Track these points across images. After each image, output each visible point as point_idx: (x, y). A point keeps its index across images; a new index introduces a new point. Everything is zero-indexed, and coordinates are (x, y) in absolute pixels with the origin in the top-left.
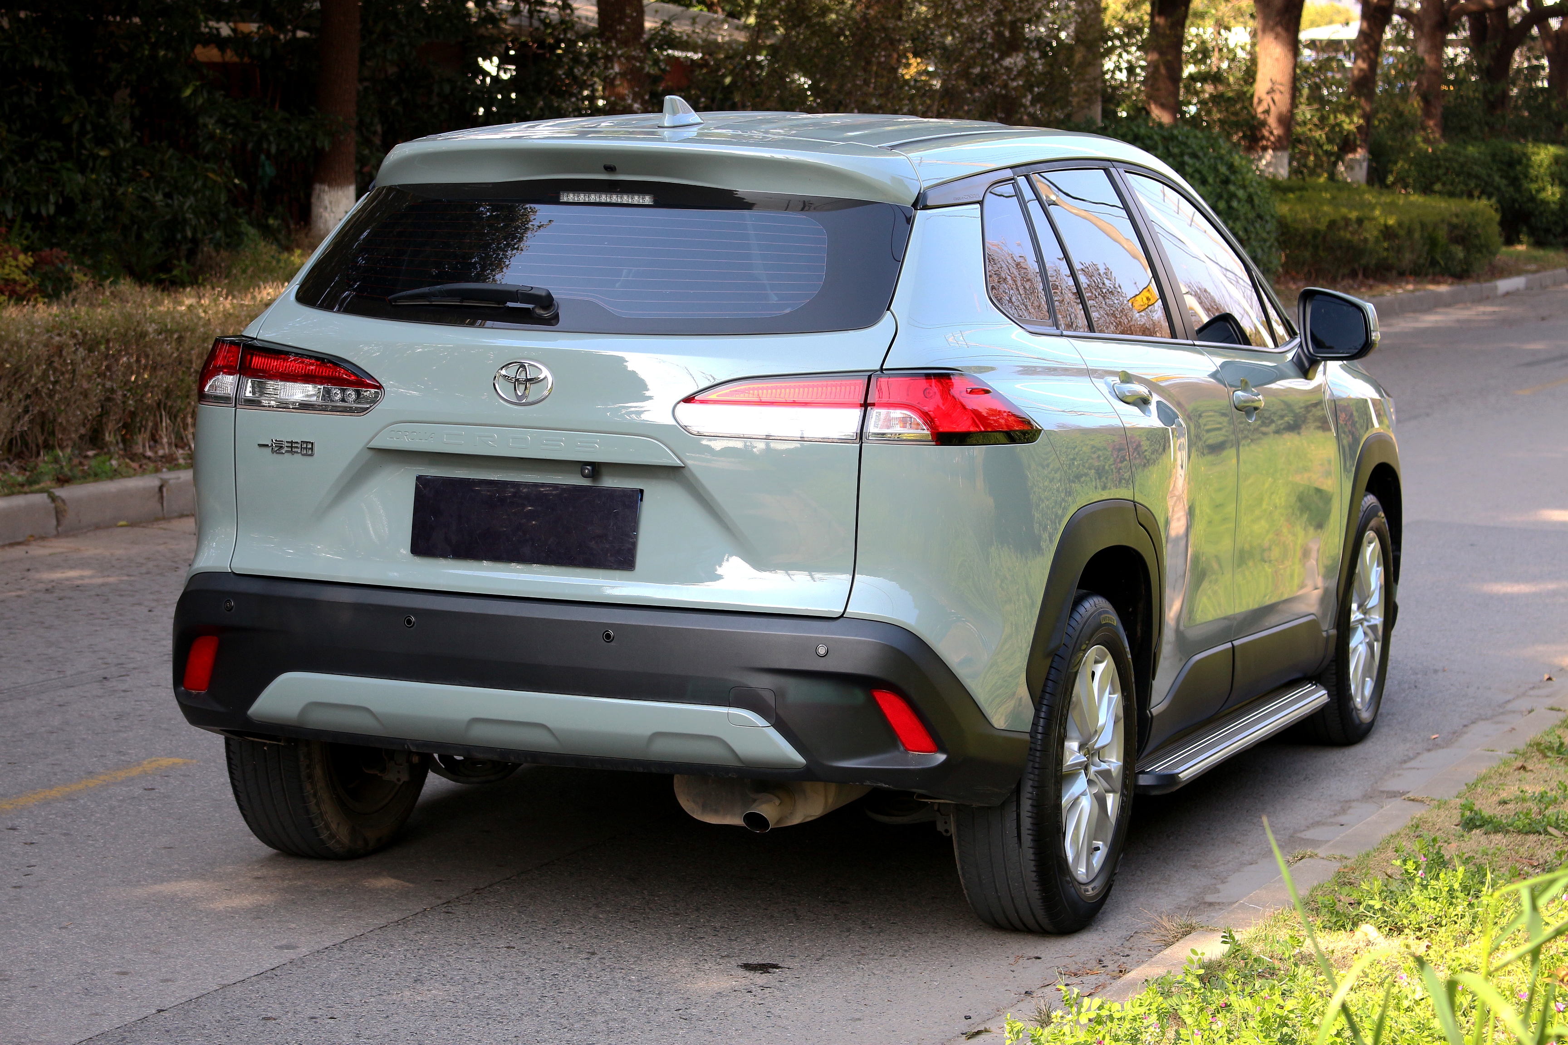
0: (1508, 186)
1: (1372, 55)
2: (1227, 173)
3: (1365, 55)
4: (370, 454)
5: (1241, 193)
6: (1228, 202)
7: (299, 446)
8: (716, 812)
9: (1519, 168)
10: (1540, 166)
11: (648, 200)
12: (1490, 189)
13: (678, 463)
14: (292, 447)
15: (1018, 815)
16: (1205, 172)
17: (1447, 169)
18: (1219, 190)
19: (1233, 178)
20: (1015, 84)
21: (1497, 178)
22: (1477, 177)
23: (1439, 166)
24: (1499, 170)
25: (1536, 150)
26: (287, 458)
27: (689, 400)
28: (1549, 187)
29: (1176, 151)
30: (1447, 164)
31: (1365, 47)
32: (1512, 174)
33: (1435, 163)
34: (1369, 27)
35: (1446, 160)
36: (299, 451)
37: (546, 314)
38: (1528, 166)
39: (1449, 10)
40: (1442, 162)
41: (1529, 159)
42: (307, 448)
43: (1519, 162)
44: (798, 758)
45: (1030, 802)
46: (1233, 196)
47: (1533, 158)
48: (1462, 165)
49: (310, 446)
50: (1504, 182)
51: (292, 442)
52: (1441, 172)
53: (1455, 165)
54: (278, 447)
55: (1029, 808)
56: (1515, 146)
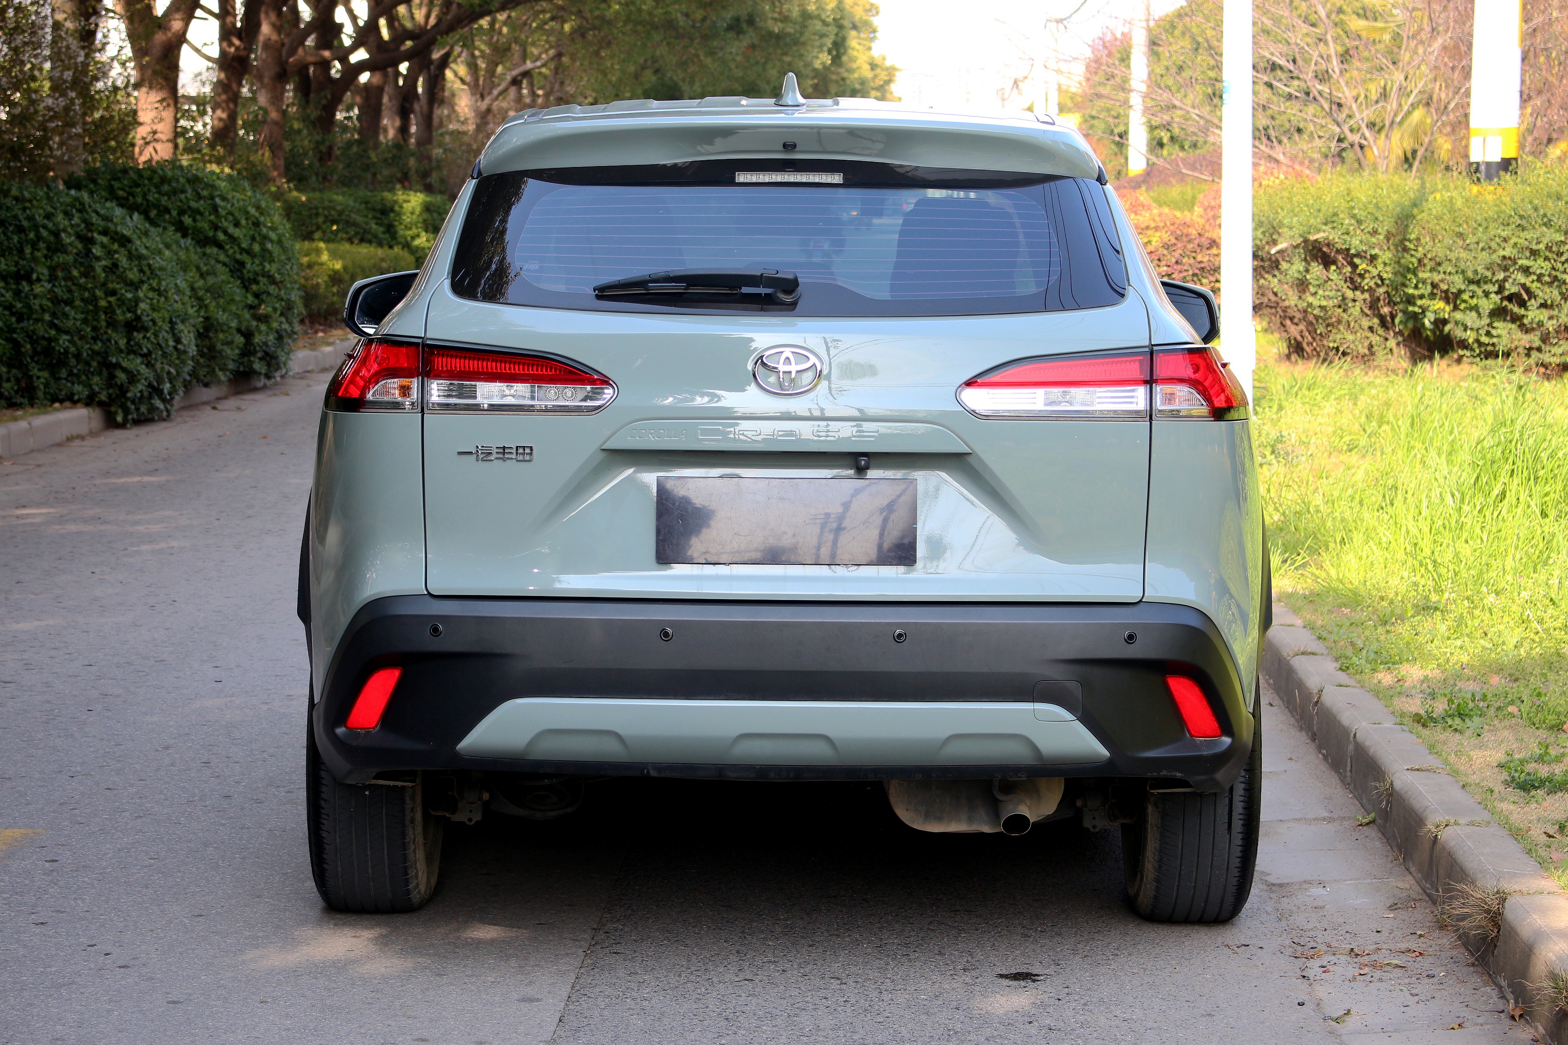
0: (384, 233)
1: (232, 106)
2: (257, 214)
3: (224, 105)
4: (603, 455)
5: (273, 236)
6: (262, 244)
7: (514, 451)
8: (940, 819)
9: (392, 215)
10: (412, 213)
11: (837, 178)
12: (369, 237)
13: (965, 449)
14: (504, 453)
15: (1231, 801)
16: (237, 214)
17: (326, 217)
18: (252, 232)
19: (262, 219)
20: (53, 125)
21: (374, 226)
22: (355, 224)
23: (317, 215)
24: (375, 218)
25: (405, 197)
26: (497, 466)
27: (970, 383)
28: (423, 234)
29: (205, 193)
30: (326, 213)
31: (224, 97)
32: (386, 221)
33: (314, 211)
34: (227, 77)
35: (324, 209)
36: (514, 456)
37: (788, 299)
38: (399, 214)
39: (287, 62)
40: (320, 211)
41: (401, 207)
42: (525, 452)
43: (392, 210)
44: (1102, 751)
45: (1243, 786)
46: (265, 238)
47: (405, 205)
48: (341, 213)
49: (528, 451)
50: (381, 229)
51: (504, 448)
52: (321, 220)
53: (333, 213)
54: (484, 454)
55: (1242, 792)
56: (387, 195)
